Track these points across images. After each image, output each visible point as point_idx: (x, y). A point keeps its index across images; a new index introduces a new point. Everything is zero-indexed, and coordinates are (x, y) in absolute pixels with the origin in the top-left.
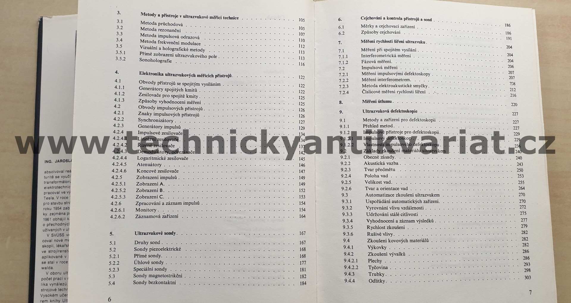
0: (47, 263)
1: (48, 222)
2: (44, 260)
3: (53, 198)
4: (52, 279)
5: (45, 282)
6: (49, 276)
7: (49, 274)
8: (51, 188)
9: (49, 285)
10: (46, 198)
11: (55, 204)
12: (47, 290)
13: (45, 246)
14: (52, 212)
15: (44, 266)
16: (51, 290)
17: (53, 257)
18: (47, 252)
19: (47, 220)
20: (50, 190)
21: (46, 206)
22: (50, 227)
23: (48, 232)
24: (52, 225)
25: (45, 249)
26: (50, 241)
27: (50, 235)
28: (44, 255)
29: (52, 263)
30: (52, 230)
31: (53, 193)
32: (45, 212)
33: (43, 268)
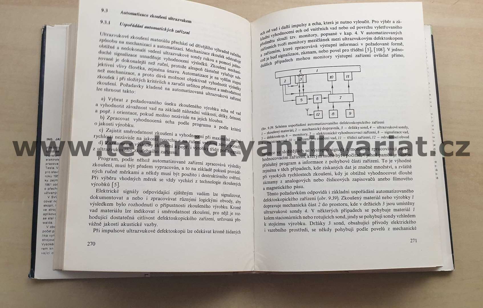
0: (47, 219)
1: (49, 187)
2: (45, 217)
3: (53, 168)
4: (52, 231)
5: (46, 234)
6: (49, 229)
7: (49, 227)
8: (51, 160)
9: (49, 236)
10: (47, 168)
11: (55, 172)
12: (47, 240)
13: (46, 206)
14: (52, 179)
15: (45, 221)
16: (50, 240)
17: (52, 214)
18: (48, 210)
19: (48, 185)
20: (51, 162)
21: (48, 174)
22: (50, 191)
23: (49, 195)
24: (52, 189)
25: (46, 208)
26: (50, 202)
27: (51, 197)
28: (45, 212)
29: (52, 219)
30: (52, 193)
31: (54, 164)
32: (46, 179)
33: (44, 223)
